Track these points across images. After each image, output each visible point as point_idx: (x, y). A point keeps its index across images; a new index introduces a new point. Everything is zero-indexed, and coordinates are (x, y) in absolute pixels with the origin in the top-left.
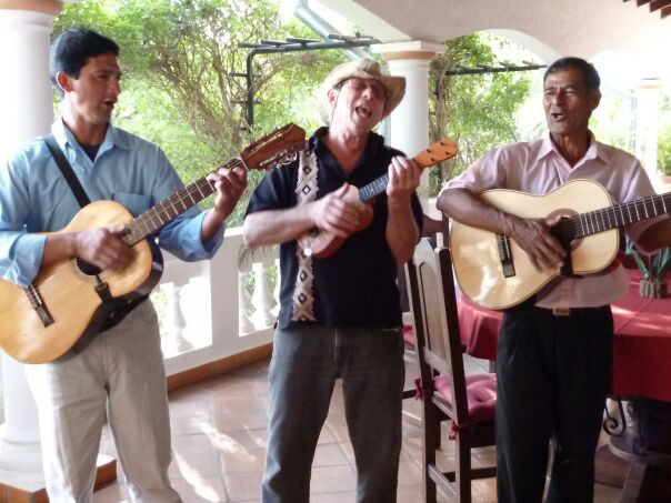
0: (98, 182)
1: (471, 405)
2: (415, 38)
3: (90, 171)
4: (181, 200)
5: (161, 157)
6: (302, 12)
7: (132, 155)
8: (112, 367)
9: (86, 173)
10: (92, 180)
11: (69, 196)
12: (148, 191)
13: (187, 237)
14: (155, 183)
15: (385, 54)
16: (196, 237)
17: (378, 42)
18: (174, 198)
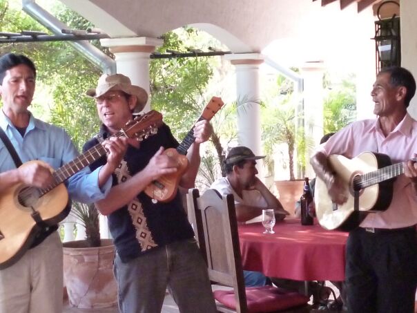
0: (27, 151)
1: (248, 303)
2: (140, 35)
3: (21, 144)
4: (80, 161)
5: (66, 136)
6: (30, 7)
7: (47, 134)
8: (35, 273)
9: (19, 145)
10: (23, 149)
11: (10, 160)
12: (59, 156)
13: (88, 185)
14: (63, 152)
15: (112, 47)
16: (95, 184)
17: (105, 36)
18: (76, 160)
